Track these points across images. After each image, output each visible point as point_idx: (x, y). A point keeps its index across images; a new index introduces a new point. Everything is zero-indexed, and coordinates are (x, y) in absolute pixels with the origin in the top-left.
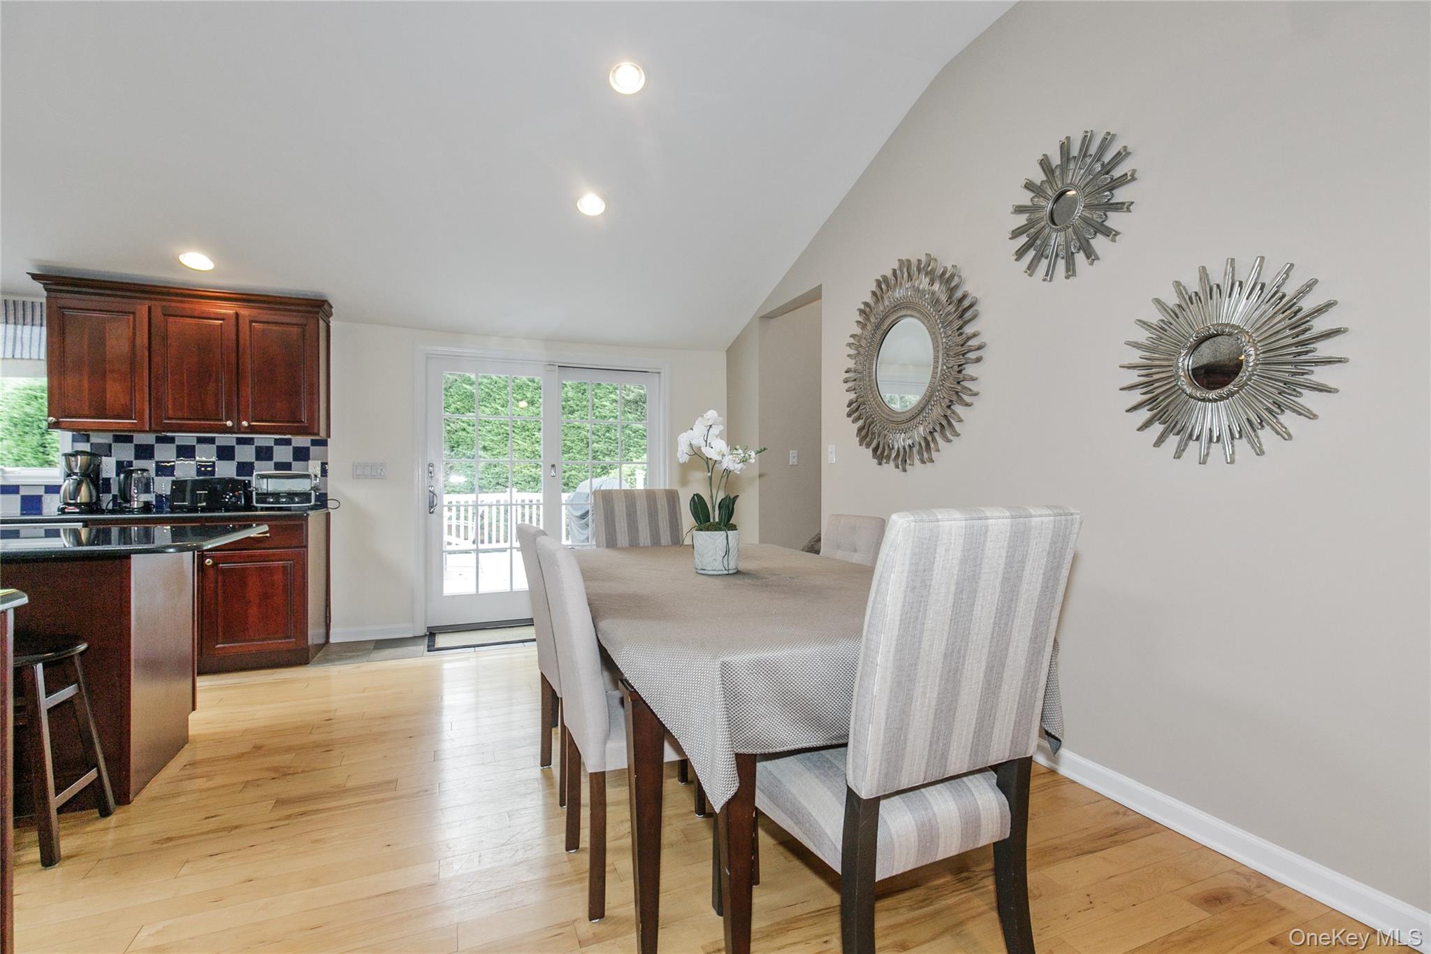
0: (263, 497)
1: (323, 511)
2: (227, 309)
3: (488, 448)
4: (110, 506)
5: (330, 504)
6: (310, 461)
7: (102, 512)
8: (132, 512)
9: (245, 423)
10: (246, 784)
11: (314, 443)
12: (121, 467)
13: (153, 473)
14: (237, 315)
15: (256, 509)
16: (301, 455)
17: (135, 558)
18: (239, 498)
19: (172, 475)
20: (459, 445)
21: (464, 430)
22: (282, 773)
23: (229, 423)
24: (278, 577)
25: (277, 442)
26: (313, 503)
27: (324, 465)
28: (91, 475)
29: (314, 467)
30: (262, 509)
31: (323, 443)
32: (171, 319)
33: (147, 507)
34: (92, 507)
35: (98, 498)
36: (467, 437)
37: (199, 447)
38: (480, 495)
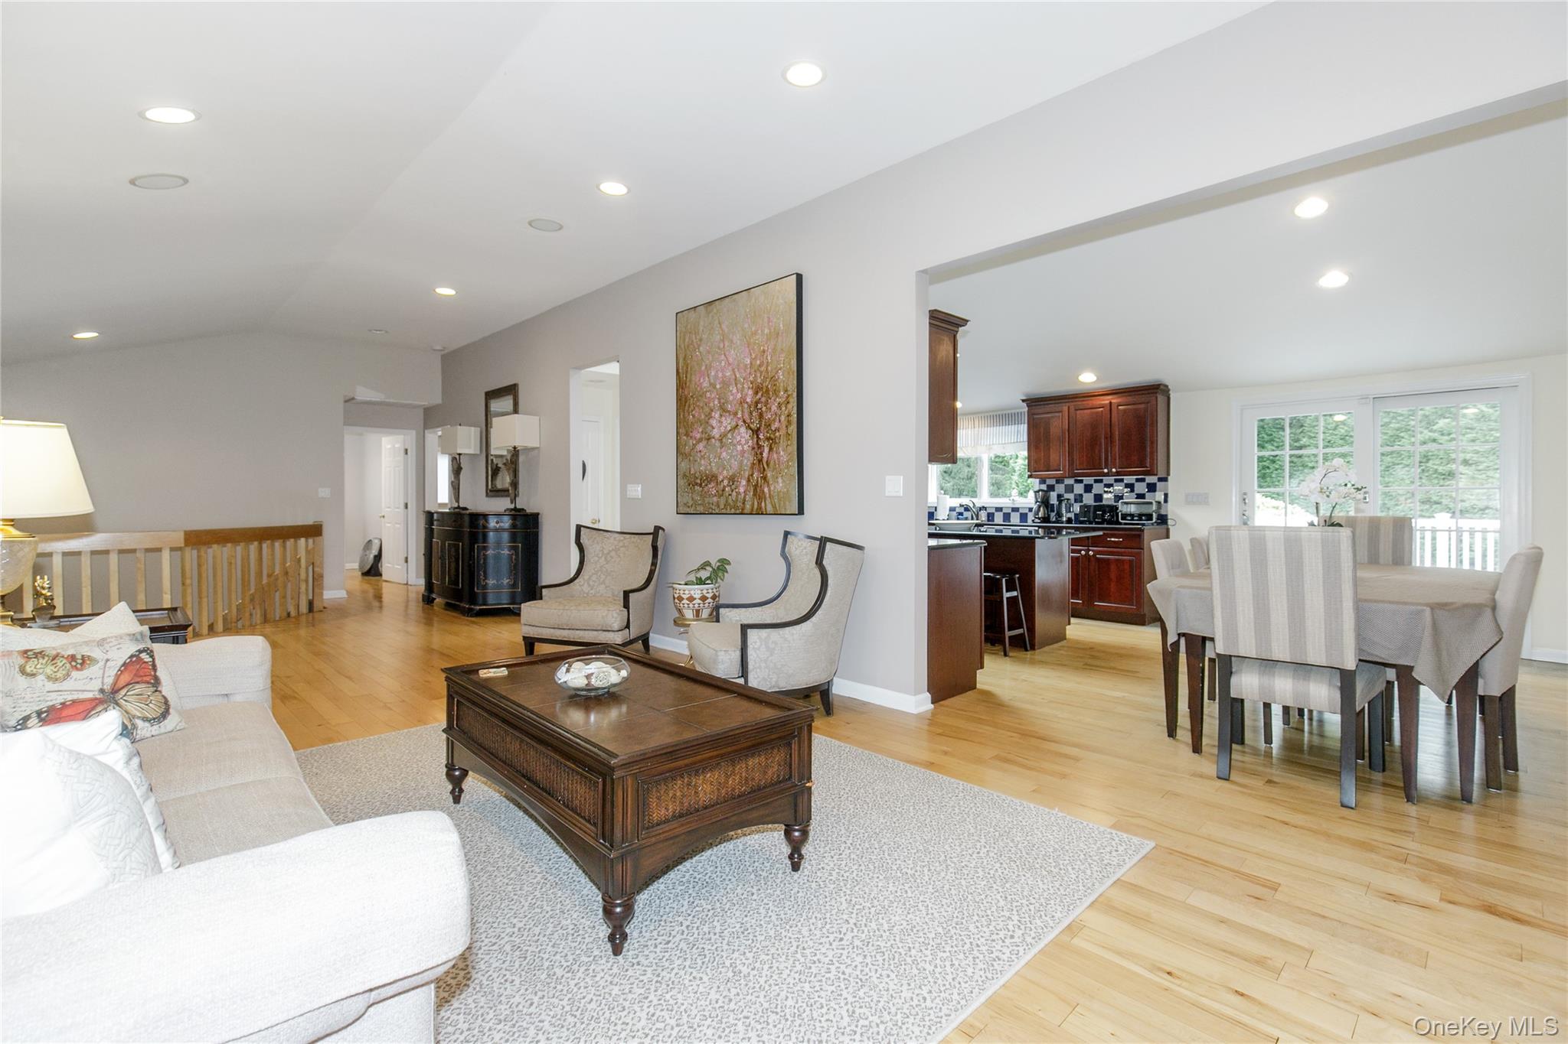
0: (1124, 517)
1: (1164, 526)
2: (1106, 400)
3: (1470, 462)
4: (1054, 519)
5: (1170, 522)
6: (1157, 493)
7: (1050, 522)
8: (1062, 523)
9: (1114, 470)
10: (1078, 657)
11: (1160, 480)
12: (1059, 496)
13: (1073, 502)
14: (1111, 403)
15: (1121, 524)
16: (1152, 488)
17: (1037, 540)
18: (1113, 517)
19: (1082, 502)
20: (1428, 460)
21: (1434, 440)
22: (1094, 657)
23: (1106, 471)
24: (1127, 567)
25: (1138, 480)
26: (1154, 520)
27: (1166, 495)
28: (1045, 502)
29: (1159, 496)
30: (1126, 524)
31: (1164, 480)
32: (1078, 412)
33: (1069, 521)
34: (1046, 519)
35: (1049, 516)
36: (1439, 450)
37: (1095, 485)
38: (1459, 520)
